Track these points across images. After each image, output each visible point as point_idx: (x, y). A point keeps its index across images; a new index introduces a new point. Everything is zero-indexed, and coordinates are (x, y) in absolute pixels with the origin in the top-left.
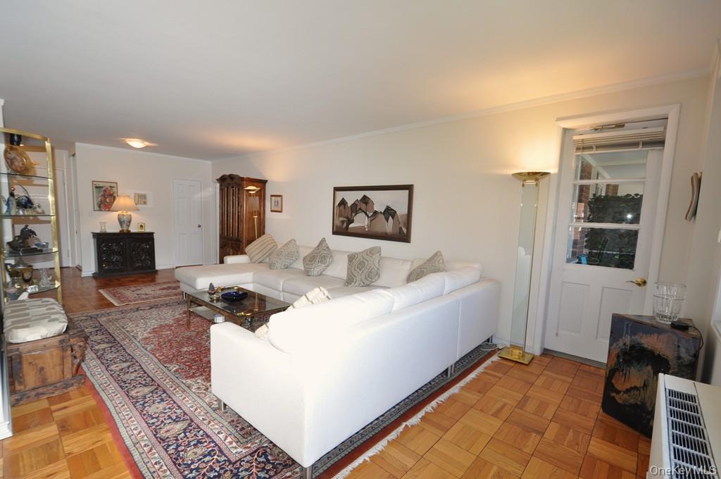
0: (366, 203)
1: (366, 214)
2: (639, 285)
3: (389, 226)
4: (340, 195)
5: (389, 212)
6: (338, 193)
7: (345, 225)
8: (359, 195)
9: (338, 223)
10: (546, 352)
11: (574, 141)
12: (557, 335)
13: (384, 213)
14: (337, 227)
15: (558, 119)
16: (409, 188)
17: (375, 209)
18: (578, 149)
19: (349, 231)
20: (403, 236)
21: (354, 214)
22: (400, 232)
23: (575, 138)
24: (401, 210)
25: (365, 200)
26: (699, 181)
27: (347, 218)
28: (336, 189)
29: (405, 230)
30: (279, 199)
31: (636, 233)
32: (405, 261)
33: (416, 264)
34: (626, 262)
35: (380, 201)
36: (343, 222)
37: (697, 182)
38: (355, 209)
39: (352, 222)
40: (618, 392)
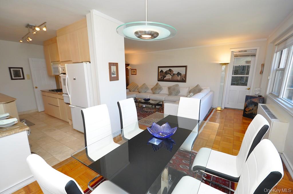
0: (171, 71)
1: (170, 74)
2: (248, 89)
3: (179, 78)
4: (160, 69)
5: (179, 74)
6: (159, 68)
7: (163, 78)
8: (168, 69)
9: (160, 77)
10: (225, 108)
11: (234, 54)
12: (228, 103)
13: (177, 74)
14: (160, 79)
15: (230, 49)
16: (186, 67)
17: (174, 73)
18: (235, 56)
19: (164, 80)
20: (184, 81)
21: (166, 75)
22: (183, 80)
23: (234, 53)
24: (183, 73)
25: (170, 70)
26: (264, 65)
27: (163, 76)
28: (159, 67)
29: (184, 79)
30: (135, 70)
31: (248, 77)
32: (187, 88)
33: (191, 88)
34: (245, 84)
35: (175, 71)
36: (162, 77)
37: (263, 65)
38: (166, 73)
39: (166, 77)
40: (247, 112)
